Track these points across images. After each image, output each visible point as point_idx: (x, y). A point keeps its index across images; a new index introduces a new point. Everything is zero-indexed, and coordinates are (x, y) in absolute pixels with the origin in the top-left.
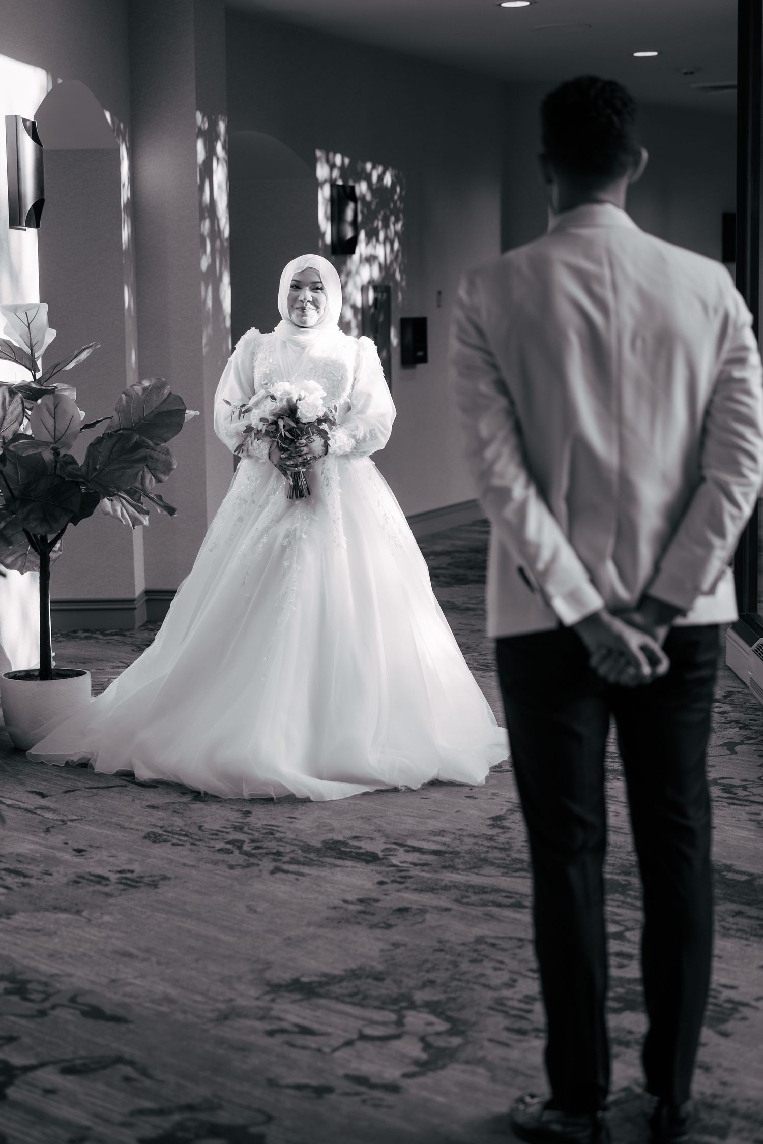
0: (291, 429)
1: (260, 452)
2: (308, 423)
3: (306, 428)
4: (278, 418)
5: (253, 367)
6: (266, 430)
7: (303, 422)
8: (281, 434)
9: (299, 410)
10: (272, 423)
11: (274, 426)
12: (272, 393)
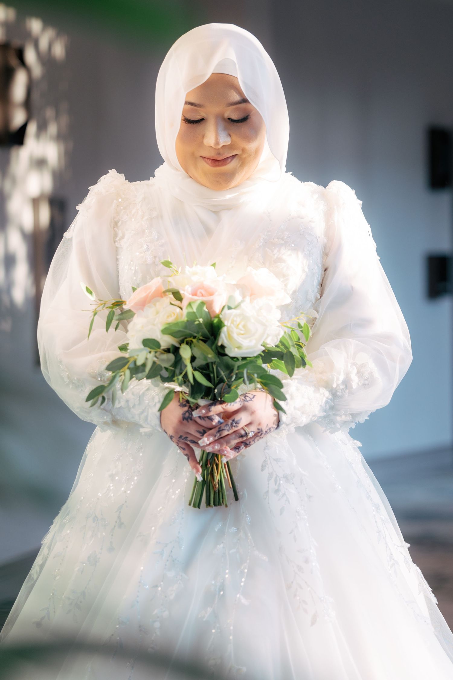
0: (207, 365)
1: (142, 413)
2: (244, 359)
3: (239, 367)
4: (182, 342)
5: (116, 251)
6: (154, 363)
7: (232, 354)
8: (186, 376)
9: (224, 330)
10: (167, 351)
11: (171, 356)
12: (175, 286)
